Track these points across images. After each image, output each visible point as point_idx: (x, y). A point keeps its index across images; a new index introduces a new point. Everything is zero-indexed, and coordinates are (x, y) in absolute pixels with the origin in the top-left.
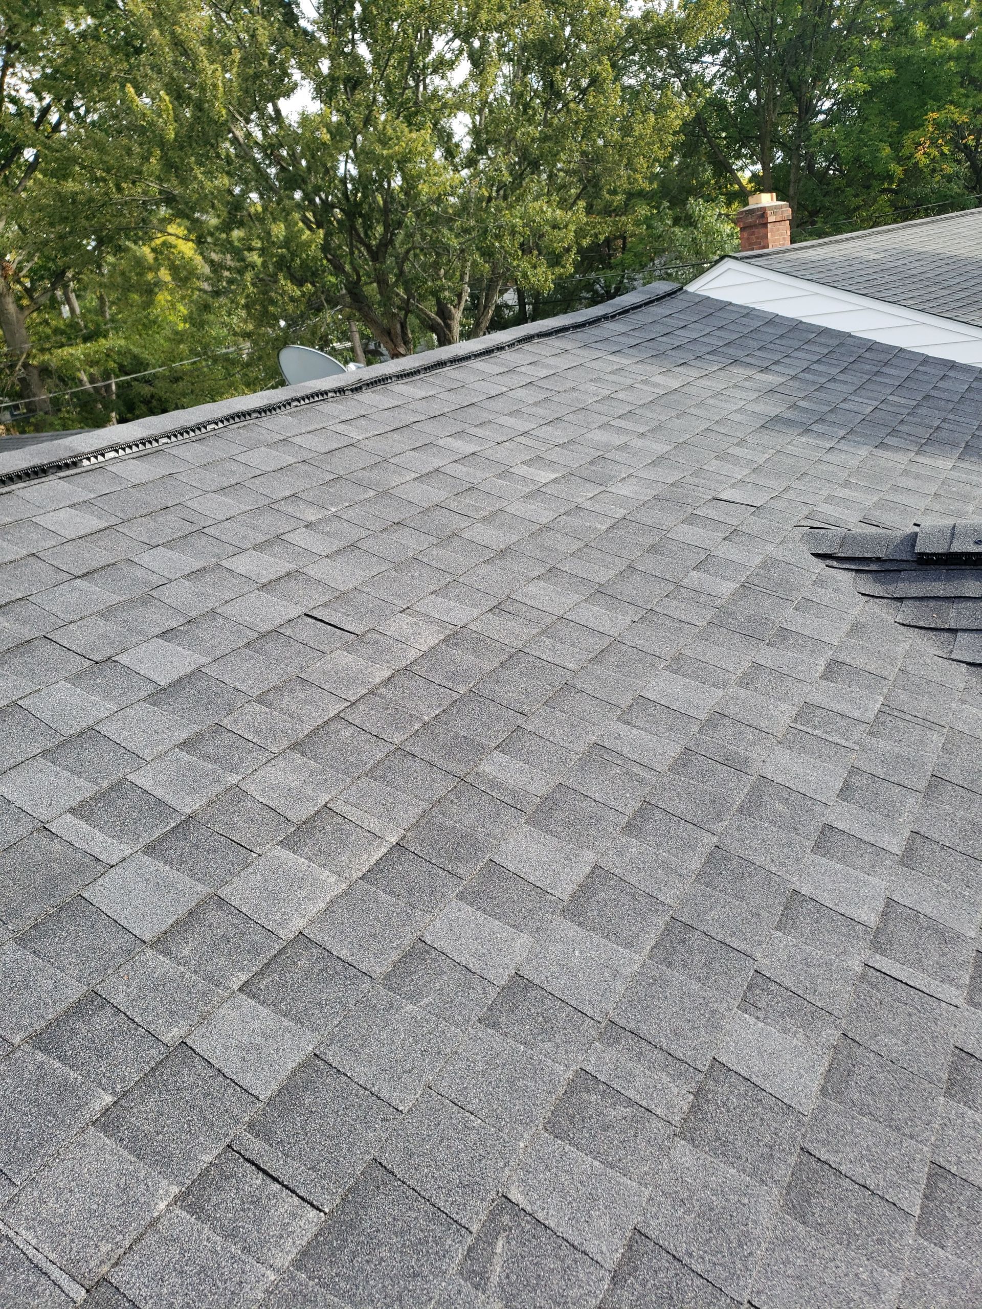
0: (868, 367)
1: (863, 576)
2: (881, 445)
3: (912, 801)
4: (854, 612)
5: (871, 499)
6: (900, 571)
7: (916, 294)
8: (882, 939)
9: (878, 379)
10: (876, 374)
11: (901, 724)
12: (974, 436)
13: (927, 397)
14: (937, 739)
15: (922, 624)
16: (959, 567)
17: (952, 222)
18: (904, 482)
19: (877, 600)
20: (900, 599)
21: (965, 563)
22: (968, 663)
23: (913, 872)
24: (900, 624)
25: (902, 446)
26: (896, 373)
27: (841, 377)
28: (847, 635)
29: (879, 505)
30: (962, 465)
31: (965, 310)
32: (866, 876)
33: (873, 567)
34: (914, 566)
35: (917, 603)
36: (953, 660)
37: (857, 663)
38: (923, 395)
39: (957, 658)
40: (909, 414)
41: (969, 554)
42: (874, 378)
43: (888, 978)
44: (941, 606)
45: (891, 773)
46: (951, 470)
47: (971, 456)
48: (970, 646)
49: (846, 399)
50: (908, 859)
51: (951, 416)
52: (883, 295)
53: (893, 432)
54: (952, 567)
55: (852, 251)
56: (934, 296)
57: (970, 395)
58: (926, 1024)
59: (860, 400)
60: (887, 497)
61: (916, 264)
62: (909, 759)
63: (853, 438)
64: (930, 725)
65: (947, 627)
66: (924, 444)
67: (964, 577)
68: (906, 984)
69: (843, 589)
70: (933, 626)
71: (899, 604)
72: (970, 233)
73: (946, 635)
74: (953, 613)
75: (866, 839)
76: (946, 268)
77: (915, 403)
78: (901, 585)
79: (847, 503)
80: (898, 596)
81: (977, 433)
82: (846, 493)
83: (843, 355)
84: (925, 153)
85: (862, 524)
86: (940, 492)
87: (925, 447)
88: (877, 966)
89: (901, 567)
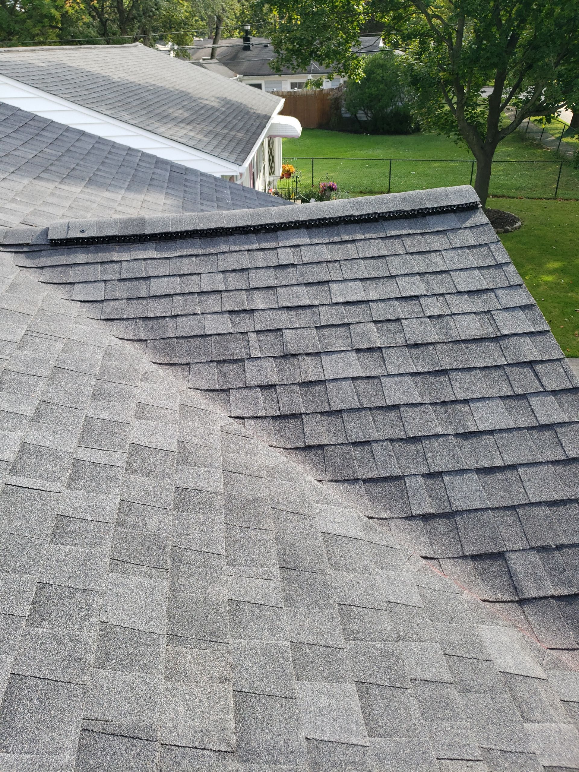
0: (31, 130)
1: (20, 255)
2: (38, 178)
3: (41, 383)
4: (12, 277)
5: (28, 210)
6: (41, 251)
7: (69, 91)
8: (18, 466)
9: (38, 138)
10: (37, 135)
11: (37, 340)
12: (94, 174)
13: (68, 150)
14: (59, 346)
15: (55, 281)
16: (73, 246)
17: (87, 51)
18: (50, 200)
19: (28, 269)
20: (42, 268)
21: (77, 244)
22: (81, 301)
23: (40, 424)
24: (42, 282)
25: (50, 178)
26: (50, 136)
27: (13, 135)
28: (7, 291)
29: (35, 213)
30: (87, 191)
31: (98, 104)
32: (9, 432)
33: (25, 249)
34: (49, 247)
35: (51, 269)
36: (72, 300)
37: (11, 308)
38: (66, 149)
39: (75, 299)
40: (56, 160)
41: (78, 239)
42: (36, 137)
43: (20, 488)
44: (65, 270)
45: (30, 369)
46: (80, 193)
47: (92, 185)
48: (82, 291)
49: (16, 149)
50: (37, 417)
51: (81, 163)
52: (49, 89)
53: (46, 170)
54: (70, 247)
55: (27, 58)
56: (79, 94)
57: (93, 151)
58: (41, 508)
59: (26, 150)
60: (40, 209)
61: (68, 73)
62: (41, 360)
63: (19, 173)
64: (55, 338)
65: (68, 281)
66: (65, 178)
67: (77, 252)
68: (31, 488)
69: (6, 264)
70: (61, 282)
71: (41, 271)
72: (98, 59)
73: (69, 286)
74: (72, 273)
75: (11, 411)
76: (86, 78)
77: (61, 154)
78: (42, 259)
79: (13, 212)
80: (41, 266)
81: (96, 173)
82: (13, 206)
83: (15, 121)
84: (70, 6)
85: (22, 225)
86: (73, 206)
87: (65, 180)
88: (13, 483)
89: (42, 248)
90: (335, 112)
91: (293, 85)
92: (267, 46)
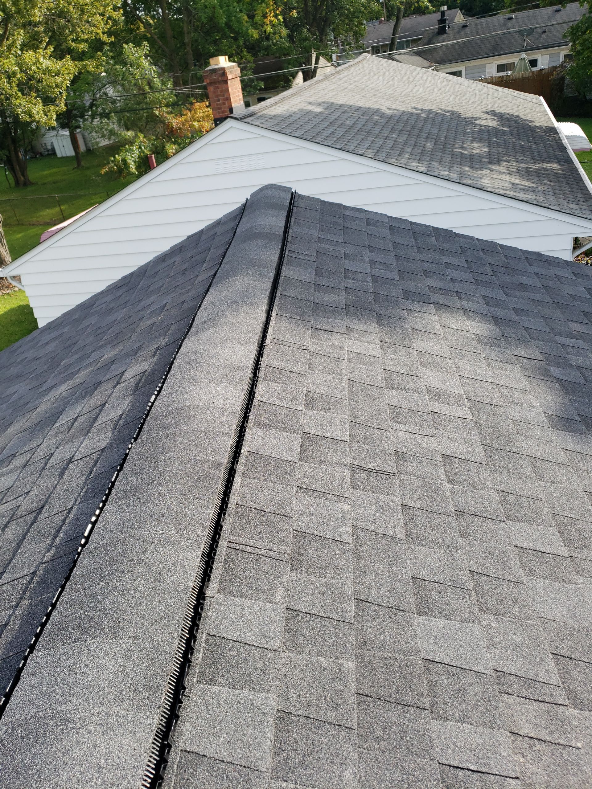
90: (559, 94)
91: (501, 68)
92: (467, 26)
